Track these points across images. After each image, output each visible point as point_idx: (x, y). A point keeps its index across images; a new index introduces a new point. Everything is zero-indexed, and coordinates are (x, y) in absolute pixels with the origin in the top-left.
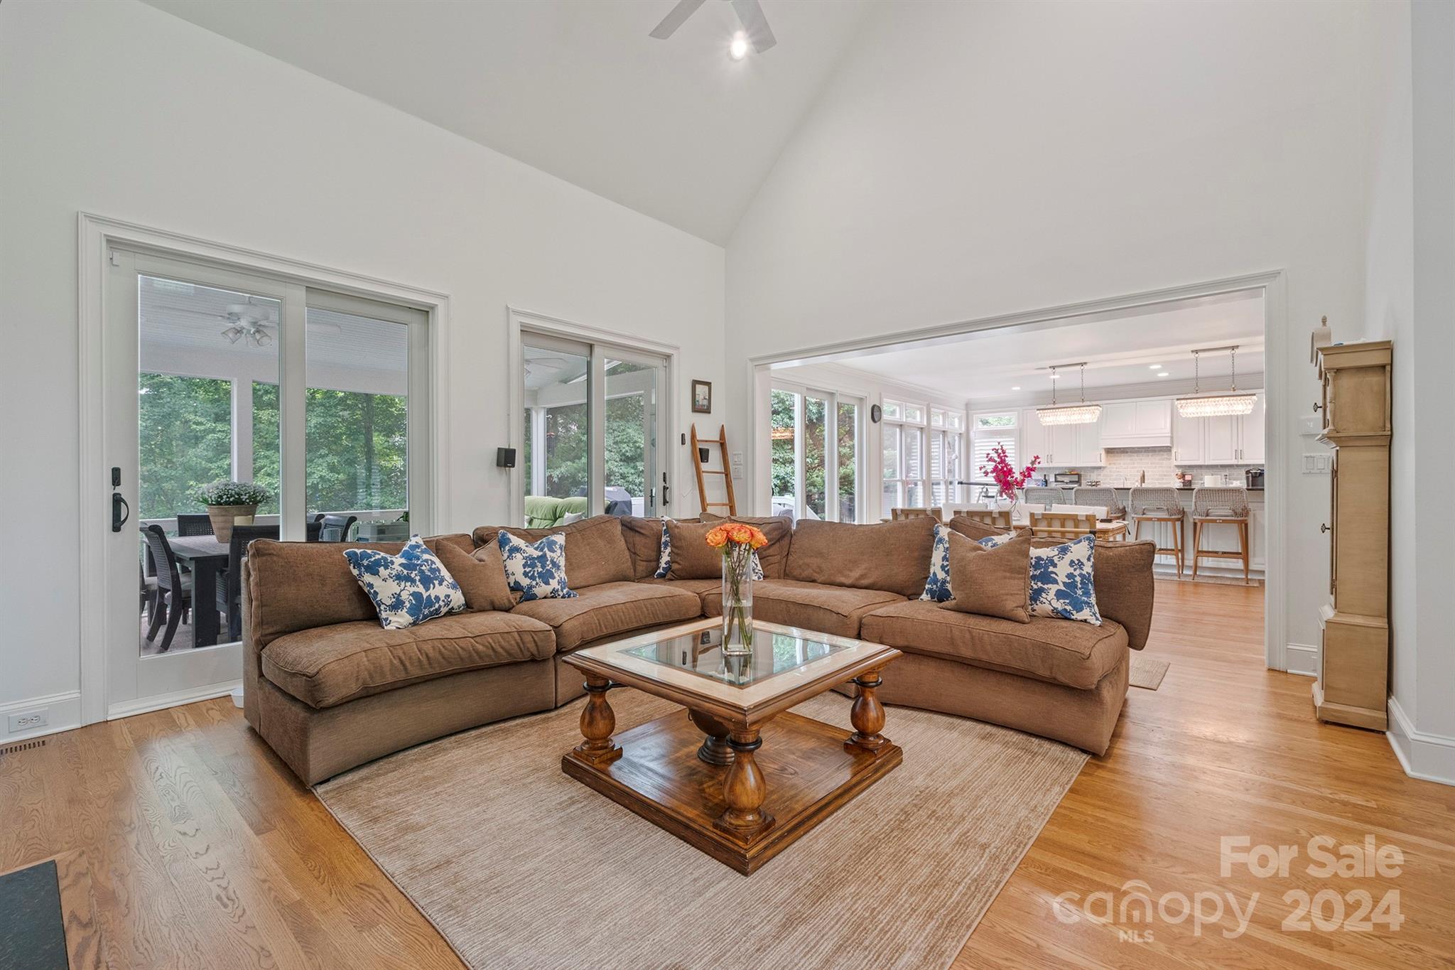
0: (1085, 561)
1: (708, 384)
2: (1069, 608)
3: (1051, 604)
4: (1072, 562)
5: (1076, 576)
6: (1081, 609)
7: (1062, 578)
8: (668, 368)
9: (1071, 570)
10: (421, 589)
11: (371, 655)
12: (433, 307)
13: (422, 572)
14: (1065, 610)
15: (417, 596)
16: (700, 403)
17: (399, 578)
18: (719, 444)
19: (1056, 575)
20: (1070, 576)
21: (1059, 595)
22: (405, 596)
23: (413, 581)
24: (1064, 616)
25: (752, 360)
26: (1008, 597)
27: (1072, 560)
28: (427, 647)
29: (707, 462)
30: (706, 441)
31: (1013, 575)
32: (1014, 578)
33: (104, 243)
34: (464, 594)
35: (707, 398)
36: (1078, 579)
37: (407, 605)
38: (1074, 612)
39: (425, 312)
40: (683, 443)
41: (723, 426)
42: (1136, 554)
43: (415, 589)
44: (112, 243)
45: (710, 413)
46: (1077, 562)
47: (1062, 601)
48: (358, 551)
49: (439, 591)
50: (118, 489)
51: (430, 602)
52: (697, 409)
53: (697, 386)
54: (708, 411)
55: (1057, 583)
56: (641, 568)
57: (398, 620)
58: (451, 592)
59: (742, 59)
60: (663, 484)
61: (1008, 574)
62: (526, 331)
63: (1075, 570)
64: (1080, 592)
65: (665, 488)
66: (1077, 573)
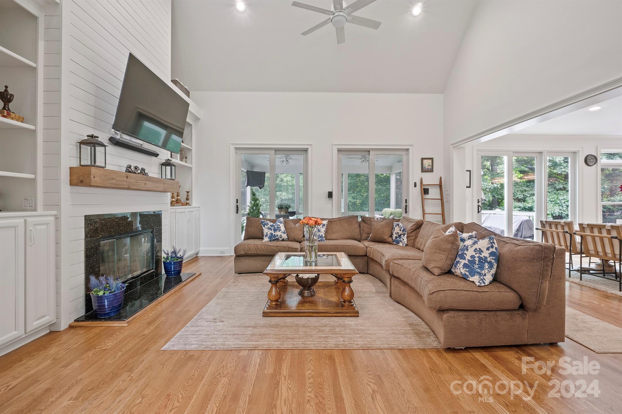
0: (484, 250)
1: (432, 159)
2: (467, 273)
3: (460, 270)
4: (476, 249)
5: (476, 257)
6: (474, 275)
7: (468, 257)
8: (408, 154)
9: (474, 254)
10: (273, 232)
11: (249, 246)
12: (308, 149)
13: (274, 227)
14: (466, 274)
15: (271, 234)
16: (426, 168)
17: (269, 228)
18: (439, 186)
19: (466, 255)
20: (473, 257)
21: (465, 266)
22: (268, 233)
23: (271, 230)
24: (464, 278)
25: (452, 145)
26: (432, 262)
27: (476, 248)
28: (263, 247)
29: (428, 194)
30: (429, 185)
31: (440, 252)
32: (440, 253)
33: (234, 149)
34: (287, 235)
35: (431, 165)
36: (477, 259)
37: (268, 236)
38: (470, 276)
39: (306, 150)
40: (415, 186)
41: (441, 177)
42: (528, 251)
43: (272, 232)
44: (236, 149)
45: (433, 172)
46: (478, 250)
47: (465, 269)
48: (263, 221)
49: (278, 233)
50: (237, 204)
51: (275, 236)
52: (423, 170)
53: (424, 160)
54: (431, 171)
55: (465, 260)
56: (364, 236)
57: (266, 239)
58: (282, 234)
59: (418, 16)
60: (405, 204)
61: (437, 251)
62: (339, 151)
63: (476, 254)
64: (476, 266)
65: (406, 206)
66: (476, 256)
